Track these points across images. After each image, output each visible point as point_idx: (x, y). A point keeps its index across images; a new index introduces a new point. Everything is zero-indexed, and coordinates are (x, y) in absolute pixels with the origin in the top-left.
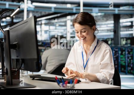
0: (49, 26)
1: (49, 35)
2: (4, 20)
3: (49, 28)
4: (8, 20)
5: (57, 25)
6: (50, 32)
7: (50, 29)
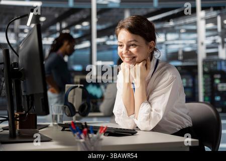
0: (166, 34)
1: (166, 53)
2: (78, 27)
3: (166, 38)
4: (86, 26)
5: (183, 31)
6: (167, 45)
7: (166, 40)
